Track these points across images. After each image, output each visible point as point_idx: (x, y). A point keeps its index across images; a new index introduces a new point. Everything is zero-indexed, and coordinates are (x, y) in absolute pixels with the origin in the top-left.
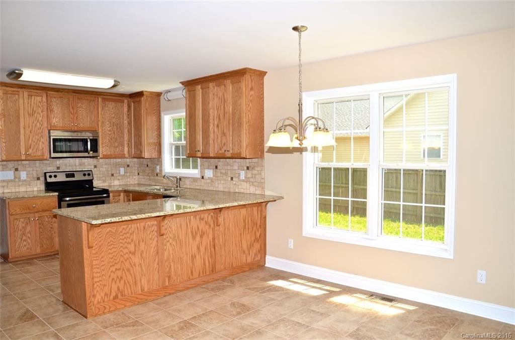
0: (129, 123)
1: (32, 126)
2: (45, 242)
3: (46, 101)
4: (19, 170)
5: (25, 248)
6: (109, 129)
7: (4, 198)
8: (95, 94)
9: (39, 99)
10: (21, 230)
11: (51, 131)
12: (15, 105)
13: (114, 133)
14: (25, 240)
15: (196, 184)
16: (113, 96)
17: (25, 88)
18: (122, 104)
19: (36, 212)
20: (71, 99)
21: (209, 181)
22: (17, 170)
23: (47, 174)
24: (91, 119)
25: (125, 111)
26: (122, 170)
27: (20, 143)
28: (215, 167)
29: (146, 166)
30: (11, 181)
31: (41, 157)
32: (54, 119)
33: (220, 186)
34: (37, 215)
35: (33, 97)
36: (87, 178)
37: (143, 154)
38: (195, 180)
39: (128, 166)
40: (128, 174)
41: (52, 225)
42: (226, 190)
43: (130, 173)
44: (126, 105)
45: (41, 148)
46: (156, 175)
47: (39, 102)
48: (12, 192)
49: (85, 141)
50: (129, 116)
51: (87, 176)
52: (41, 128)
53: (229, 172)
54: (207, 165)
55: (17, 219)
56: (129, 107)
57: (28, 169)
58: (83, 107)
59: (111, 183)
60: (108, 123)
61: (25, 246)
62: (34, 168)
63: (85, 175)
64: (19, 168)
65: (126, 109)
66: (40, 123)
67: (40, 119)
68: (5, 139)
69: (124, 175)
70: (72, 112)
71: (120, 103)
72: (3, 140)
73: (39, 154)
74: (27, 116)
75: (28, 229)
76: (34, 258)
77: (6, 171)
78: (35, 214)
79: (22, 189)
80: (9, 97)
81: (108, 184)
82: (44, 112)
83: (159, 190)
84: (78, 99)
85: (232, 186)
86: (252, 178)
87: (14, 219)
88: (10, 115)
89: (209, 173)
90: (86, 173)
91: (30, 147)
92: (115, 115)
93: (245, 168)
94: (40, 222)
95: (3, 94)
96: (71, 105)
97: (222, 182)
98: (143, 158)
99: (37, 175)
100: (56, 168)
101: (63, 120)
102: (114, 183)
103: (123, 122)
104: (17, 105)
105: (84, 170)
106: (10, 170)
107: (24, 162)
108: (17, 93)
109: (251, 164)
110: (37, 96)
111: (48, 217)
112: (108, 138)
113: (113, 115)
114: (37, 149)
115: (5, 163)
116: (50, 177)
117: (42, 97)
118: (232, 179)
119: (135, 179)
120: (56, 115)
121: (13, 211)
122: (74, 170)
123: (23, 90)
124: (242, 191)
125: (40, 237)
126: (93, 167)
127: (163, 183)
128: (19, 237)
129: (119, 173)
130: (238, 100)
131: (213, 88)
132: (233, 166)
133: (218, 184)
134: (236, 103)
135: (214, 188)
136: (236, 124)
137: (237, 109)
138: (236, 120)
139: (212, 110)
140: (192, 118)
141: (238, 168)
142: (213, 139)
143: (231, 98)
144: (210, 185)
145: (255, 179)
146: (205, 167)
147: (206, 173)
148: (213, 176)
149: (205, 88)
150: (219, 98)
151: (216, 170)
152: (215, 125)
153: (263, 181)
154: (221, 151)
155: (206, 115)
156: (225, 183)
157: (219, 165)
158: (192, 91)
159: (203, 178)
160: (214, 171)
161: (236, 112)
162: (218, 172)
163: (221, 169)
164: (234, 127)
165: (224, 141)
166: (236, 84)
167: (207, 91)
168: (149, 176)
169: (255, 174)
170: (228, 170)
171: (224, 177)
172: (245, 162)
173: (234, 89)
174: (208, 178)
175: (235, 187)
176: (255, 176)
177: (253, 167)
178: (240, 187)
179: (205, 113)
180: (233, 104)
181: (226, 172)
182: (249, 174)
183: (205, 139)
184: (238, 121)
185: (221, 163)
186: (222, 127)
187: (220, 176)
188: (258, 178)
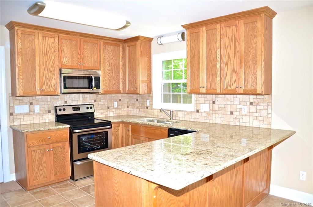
0: (124, 64)
1: (46, 65)
2: (58, 170)
3: (58, 42)
4: (33, 104)
5: (42, 177)
6: (108, 68)
7: (23, 132)
8: (98, 38)
9: (52, 40)
10: (38, 161)
11: (62, 69)
12: (32, 45)
13: (112, 73)
14: (41, 170)
15: (190, 117)
16: (111, 40)
17: (40, 30)
18: (119, 47)
19: (51, 144)
20: (78, 41)
21: (205, 114)
22: (31, 104)
23: (57, 107)
24: (94, 60)
25: (120, 54)
26: (116, 103)
27: (35, 80)
28: (212, 102)
29: (136, 100)
30: (27, 114)
31: (53, 93)
32: (65, 59)
33: (217, 119)
34: (51, 146)
35: (47, 38)
36: (90, 111)
37: (138, 90)
38: (189, 113)
39: (120, 100)
40: (120, 107)
41: (64, 154)
42: (225, 123)
43: (121, 106)
44: (121, 49)
45: (53, 84)
46: (146, 108)
47: (52, 42)
48: (27, 124)
49: (90, 79)
50: (124, 58)
51: (89, 109)
52: (53, 66)
53: (229, 107)
54: (203, 100)
55: (34, 151)
56: (124, 50)
57: (41, 103)
58: (88, 50)
59: (107, 115)
60: (107, 63)
61: (42, 174)
62: (46, 103)
63: (88, 108)
64: (34, 102)
65: (121, 53)
66: (53, 62)
67: (53, 58)
68: (22, 76)
69: (117, 108)
70: (80, 53)
71: (117, 47)
72: (21, 77)
73: (52, 90)
74: (41, 55)
75: (44, 159)
76: (49, 185)
77: (22, 105)
78: (50, 145)
79: (36, 121)
80: (26, 37)
81: (105, 116)
82: (56, 52)
83: (153, 121)
84: (84, 41)
85: (231, 120)
86: (256, 112)
87: (32, 151)
88: (26, 54)
89: (205, 108)
90: (89, 106)
91: (44, 84)
92: (113, 57)
93: (248, 103)
94: (54, 152)
95: (21, 34)
96: (78, 47)
97: (220, 116)
98: (138, 94)
99: (49, 108)
100: (64, 102)
101: (72, 59)
102: (109, 114)
103: (119, 63)
104: (33, 45)
105: (86, 104)
106: (26, 104)
107: (37, 97)
108: (33, 34)
109: (256, 100)
110: (50, 37)
111: (61, 147)
112: (107, 76)
113: (112, 57)
114: (50, 85)
115: (22, 98)
116: (60, 110)
117: (55, 38)
118: (232, 113)
119: (125, 111)
120: (66, 56)
121: (31, 143)
122: (79, 104)
123: (39, 31)
124: (244, 124)
125: (54, 167)
126: (93, 101)
127: (153, 115)
128: (36, 167)
129: (114, 106)
130: (253, 39)
131: (221, 29)
132: (233, 102)
133: (215, 117)
134: (251, 42)
135: (210, 120)
136: (250, 62)
137: (252, 48)
138: (250, 58)
139: (220, 49)
140: (195, 58)
141: (240, 103)
142: (220, 77)
143: (245, 37)
144: (205, 118)
145: (259, 114)
146: (200, 102)
147: (201, 107)
148: (210, 110)
149: (211, 30)
150: (229, 37)
151: (214, 104)
152: (223, 63)
153: (269, 116)
154: (230, 87)
155: (212, 54)
156: (223, 117)
157: (217, 101)
158: (195, 33)
159: (198, 111)
160: (211, 105)
161: (250, 50)
162: (216, 106)
163: (219, 104)
164: (247, 64)
165: (234, 78)
166: (251, 23)
167: (213, 32)
168: (139, 109)
169: (260, 109)
170: (227, 105)
171: (223, 112)
172: (253, 98)
173: (247, 29)
174: (203, 112)
175: (235, 120)
176: (260, 111)
177: (257, 103)
178: (241, 121)
179: (211, 53)
180: (246, 43)
181: (225, 107)
182: (253, 109)
183: (210, 76)
184: (253, 59)
185: (219, 99)
186: (232, 65)
187: (217, 110)
188: (264, 113)
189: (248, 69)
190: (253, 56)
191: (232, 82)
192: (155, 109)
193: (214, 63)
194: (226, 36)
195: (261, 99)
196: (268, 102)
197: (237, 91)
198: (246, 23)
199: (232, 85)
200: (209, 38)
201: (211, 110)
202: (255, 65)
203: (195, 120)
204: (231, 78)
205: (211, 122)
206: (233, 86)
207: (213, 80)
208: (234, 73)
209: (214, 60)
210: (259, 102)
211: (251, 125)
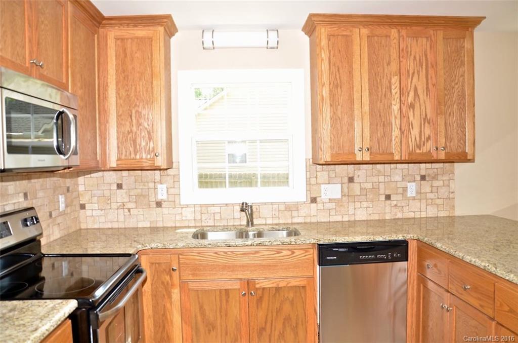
15: (295, 214)
26: (62, 201)
28: (346, 180)
29: (115, 187)
33: (359, 211)
38: (291, 206)
39: (68, 189)
40: (69, 210)
42: (376, 217)
43: (71, 206)
46: (154, 206)
53: (382, 186)
54: (326, 176)
69: (64, 213)
85: (388, 209)
86: (432, 192)
89: (331, 191)
93: (418, 178)
97: (365, 204)
109: (431, 172)
118: (388, 197)
124: (412, 215)
126: (22, 197)
130: (458, 67)
131: (401, 39)
132: (390, 176)
133: (355, 209)
134: (455, 72)
135: (344, 216)
136: (455, 106)
137: (456, 81)
138: (454, 99)
139: (399, 76)
140: (341, 88)
141: (403, 179)
142: (401, 129)
143: (444, 61)
144: (333, 212)
145: (436, 194)
146: (319, 181)
147: (323, 191)
148: (342, 196)
149: (377, 36)
150: (415, 57)
151: (351, 184)
152: (406, 104)
153: (451, 196)
154: (420, 150)
155: (381, 85)
156: (371, 206)
157: (359, 176)
158: (340, 37)
159: (314, 200)
160: (345, 186)
161: (454, 86)
162: (356, 188)
163: (361, 181)
164: (450, 110)
165: (427, 131)
166: (454, 40)
167: (383, 42)
168: (129, 210)
169: (438, 187)
170: (379, 183)
171: (370, 196)
172: (426, 169)
173: (449, 48)
174: (328, 201)
175: (394, 210)
176: (437, 189)
177: (433, 175)
178: (406, 209)
179: (379, 81)
180: (447, 72)
181: (375, 187)
182: (426, 187)
183: (378, 127)
184: (459, 101)
185: (361, 173)
186: (423, 108)
187: (359, 194)
188: (443, 192)
189: (450, 117)
190: (459, 95)
191: (423, 139)
192: (187, 206)
193: (386, 102)
194: (411, 55)
195: (438, 169)
196: (449, 174)
197: (433, 156)
198: (447, 37)
199: (424, 145)
200: (374, 52)
201: (345, 196)
202: (463, 111)
203: (308, 220)
204: (421, 131)
205: (346, 219)
206: (425, 148)
207: (384, 135)
208: (426, 123)
209: (385, 96)
210: (435, 175)
211: (423, 215)
